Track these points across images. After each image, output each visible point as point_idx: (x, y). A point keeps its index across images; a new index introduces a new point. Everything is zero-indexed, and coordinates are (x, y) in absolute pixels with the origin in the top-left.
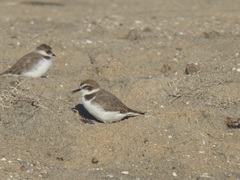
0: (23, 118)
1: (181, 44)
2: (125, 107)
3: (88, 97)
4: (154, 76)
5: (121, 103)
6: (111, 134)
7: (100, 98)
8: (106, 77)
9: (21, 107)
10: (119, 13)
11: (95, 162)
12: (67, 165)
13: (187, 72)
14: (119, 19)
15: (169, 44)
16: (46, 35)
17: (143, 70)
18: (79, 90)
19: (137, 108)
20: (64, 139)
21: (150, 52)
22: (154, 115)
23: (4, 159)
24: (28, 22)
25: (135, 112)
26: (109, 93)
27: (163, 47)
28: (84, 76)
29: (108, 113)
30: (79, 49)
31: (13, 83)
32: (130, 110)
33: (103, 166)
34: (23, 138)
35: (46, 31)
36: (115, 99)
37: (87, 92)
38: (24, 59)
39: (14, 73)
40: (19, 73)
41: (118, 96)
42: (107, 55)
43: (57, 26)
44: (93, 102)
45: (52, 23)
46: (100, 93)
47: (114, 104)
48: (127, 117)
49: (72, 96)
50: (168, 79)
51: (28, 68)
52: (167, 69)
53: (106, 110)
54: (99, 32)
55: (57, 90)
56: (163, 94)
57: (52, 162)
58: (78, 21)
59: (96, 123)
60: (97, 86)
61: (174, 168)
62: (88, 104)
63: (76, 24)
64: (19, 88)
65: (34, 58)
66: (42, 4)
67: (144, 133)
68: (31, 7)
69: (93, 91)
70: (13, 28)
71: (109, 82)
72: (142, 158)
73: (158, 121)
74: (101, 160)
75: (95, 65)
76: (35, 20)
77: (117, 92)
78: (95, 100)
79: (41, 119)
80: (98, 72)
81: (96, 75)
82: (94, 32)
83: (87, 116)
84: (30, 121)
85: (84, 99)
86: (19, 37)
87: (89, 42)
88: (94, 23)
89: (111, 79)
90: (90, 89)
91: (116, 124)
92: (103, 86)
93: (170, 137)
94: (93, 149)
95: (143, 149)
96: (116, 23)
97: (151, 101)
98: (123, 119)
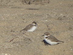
0: (27, 44)
2: (58, 40)
3: (46, 38)
4: (67, 31)
6: (53, 48)
8: (52, 31)
9: (26, 41)
10: (55, 12)
15: (71, 21)
17: (63, 29)
18: (44, 35)
20: (39, 50)
21: (65, 23)
22: (67, 43)
24: (28, 15)
26: (53, 36)
27: (69, 22)
28: (45, 31)
29: (53, 42)
30: (43, 23)
31: (23, 33)
32: (59, 41)
34: (27, 50)
35: (34, 18)
36: (55, 38)
37: (46, 36)
38: (28, 26)
42: (52, 25)
43: (37, 16)
44: (48, 39)
45: (35, 15)
46: (50, 36)
48: (58, 43)
49: (41, 37)
50: (71, 32)
52: (70, 29)
53: (52, 41)
55: (37, 35)
56: (69, 36)
58: (43, 14)
59: (49, 45)
60: (49, 34)
64: (25, 35)
65: (31, 26)
67: (64, 48)
68: (29, 10)
69: (48, 36)
70: (23, 17)
71: (53, 33)
73: (68, 45)
75: (48, 28)
77: (55, 36)
78: (49, 39)
79: (32, 44)
80: (49, 30)
81: (49, 31)
82: (48, 18)
84: (29, 45)
85: (45, 38)
86: (25, 20)
87: (46, 20)
88: (48, 15)
89: (53, 32)
90: (47, 35)
91: (55, 46)
92: (51, 34)
93: (72, 49)
94: (48, 53)
95: (63, 53)
96: (55, 15)
97: (66, 38)
98: (57, 44)
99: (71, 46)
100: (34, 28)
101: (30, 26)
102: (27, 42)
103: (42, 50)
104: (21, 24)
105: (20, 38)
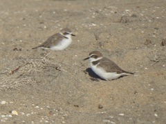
0: (50, 79)
1: (158, 25)
2: (120, 69)
4: (140, 47)
5: (117, 67)
6: (111, 88)
7: (103, 64)
8: (107, 48)
9: (49, 71)
10: (113, 5)
11: (100, 107)
12: (81, 110)
13: (163, 44)
14: (114, 8)
15: (149, 25)
16: (64, 21)
17: (132, 44)
18: (88, 58)
19: (129, 70)
20: (79, 92)
21: (136, 31)
22: (141, 74)
23: (37, 107)
24: (51, 12)
25: (127, 73)
26: (109, 60)
27: (146, 28)
28: (91, 48)
29: (109, 73)
30: (87, 30)
31: (42, 55)
33: (106, 110)
34: (51, 92)
35: (64, 19)
36: (113, 64)
37: (94, 60)
38: (53, 37)
40: (49, 47)
41: (115, 62)
42: (106, 34)
43: (71, 14)
44: (98, 66)
45: (68, 12)
46: (103, 60)
47: (113, 67)
48: (122, 76)
49: (83, 62)
50: (149, 49)
51: (55, 43)
52: (148, 43)
53: (107, 72)
54: (101, 18)
55: (73, 58)
56: (147, 59)
57: (71, 108)
58: (86, 11)
59: (101, 81)
60: (101, 55)
61: (155, 111)
62: (95, 68)
63: (84, 13)
64: (47, 58)
67: (134, 87)
69: (98, 59)
70: (41, 16)
71: (108, 52)
72: (133, 104)
73: (143, 79)
74: (105, 106)
75: (99, 41)
76: (56, 11)
77: (114, 59)
78: (99, 65)
79: (62, 79)
80: (101, 45)
81: (100, 48)
82: (98, 18)
83: (94, 76)
84: (55, 81)
85: (92, 64)
86: (45, 23)
87: (94, 25)
88: (97, 12)
89: (110, 50)
90: (96, 57)
91: (114, 81)
92: (105, 55)
93: (152, 89)
94: (99, 98)
95: (134, 98)
96: (112, 12)
97: (138, 65)
98: (119, 78)
99: (152, 83)
101: (58, 39)
102: (50, 73)
103: (84, 91)
105: (35, 66)
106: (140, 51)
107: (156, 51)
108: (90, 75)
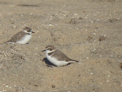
0: (17, 65)
1: (97, 25)
2: (68, 58)
4: (84, 42)
6: (61, 72)
7: (56, 54)
8: (59, 43)
9: (16, 59)
10: (67, 10)
11: (53, 87)
12: (39, 88)
13: (100, 40)
14: (66, 13)
15: (91, 25)
16: (29, 22)
17: (78, 39)
19: (75, 59)
20: (38, 75)
21: (82, 30)
22: (84, 62)
23: (7, 86)
24: (20, 15)
27: (88, 27)
28: (48, 43)
29: (60, 62)
30: (46, 29)
31: (11, 47)
32: (71, 60)
33: (58, 89)
34: (17, 75)
35: (29, 20)
39: (12, 42)
40: (15, 42)
41: (65, 53)
42: (60, 32)
43: (35, 17)
45: (32, 16)
46: (55, 52)
48: (69, 64)
49: (41, 53)
51: (20, 39)
52: (90, 39)
53: (59, 60)
54: (56, 20)
55: (34, 50)
56: (88, 51)
57: (32, 87)
59: (54, 67)
60: (54, 48)
61: (94, 90)
64: (14, 49)
66: (28, 6)
67: (78, 72)
68: (22, 7)
70: (12, 19)
71: (60, 46)
72: (78, 85)
73: (85, 66)
74: (57, 86)
75: (54, 37)
76: (23, 14)
77: (64, 51)
78: (53, 55)
79: (26, 65)
80: (55, 41)
82: (54, 20)
83: (49, 63)
84: (21, 67)
86: (16, 23)
87: (51, 25)
88: (53, 15)
89: (61, 44)
90: (51, 50)
92: (57, 48)
93: (92, 73)
94: (52, 80)
95: (78, 80)
96: (65, 15)
97: (82, 55)
98: (67, 65)
99: (92, 69)
100: (27, 38)
102: (17, 61)
103: (42, 74)
104: (7, 31)
105: (5, 55)
106: (83, 45)
107: (95, 45)
108: (46, 62)
